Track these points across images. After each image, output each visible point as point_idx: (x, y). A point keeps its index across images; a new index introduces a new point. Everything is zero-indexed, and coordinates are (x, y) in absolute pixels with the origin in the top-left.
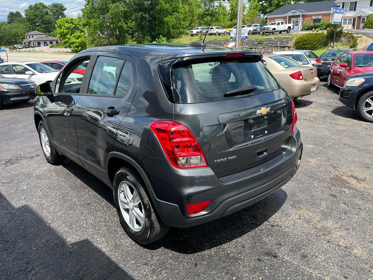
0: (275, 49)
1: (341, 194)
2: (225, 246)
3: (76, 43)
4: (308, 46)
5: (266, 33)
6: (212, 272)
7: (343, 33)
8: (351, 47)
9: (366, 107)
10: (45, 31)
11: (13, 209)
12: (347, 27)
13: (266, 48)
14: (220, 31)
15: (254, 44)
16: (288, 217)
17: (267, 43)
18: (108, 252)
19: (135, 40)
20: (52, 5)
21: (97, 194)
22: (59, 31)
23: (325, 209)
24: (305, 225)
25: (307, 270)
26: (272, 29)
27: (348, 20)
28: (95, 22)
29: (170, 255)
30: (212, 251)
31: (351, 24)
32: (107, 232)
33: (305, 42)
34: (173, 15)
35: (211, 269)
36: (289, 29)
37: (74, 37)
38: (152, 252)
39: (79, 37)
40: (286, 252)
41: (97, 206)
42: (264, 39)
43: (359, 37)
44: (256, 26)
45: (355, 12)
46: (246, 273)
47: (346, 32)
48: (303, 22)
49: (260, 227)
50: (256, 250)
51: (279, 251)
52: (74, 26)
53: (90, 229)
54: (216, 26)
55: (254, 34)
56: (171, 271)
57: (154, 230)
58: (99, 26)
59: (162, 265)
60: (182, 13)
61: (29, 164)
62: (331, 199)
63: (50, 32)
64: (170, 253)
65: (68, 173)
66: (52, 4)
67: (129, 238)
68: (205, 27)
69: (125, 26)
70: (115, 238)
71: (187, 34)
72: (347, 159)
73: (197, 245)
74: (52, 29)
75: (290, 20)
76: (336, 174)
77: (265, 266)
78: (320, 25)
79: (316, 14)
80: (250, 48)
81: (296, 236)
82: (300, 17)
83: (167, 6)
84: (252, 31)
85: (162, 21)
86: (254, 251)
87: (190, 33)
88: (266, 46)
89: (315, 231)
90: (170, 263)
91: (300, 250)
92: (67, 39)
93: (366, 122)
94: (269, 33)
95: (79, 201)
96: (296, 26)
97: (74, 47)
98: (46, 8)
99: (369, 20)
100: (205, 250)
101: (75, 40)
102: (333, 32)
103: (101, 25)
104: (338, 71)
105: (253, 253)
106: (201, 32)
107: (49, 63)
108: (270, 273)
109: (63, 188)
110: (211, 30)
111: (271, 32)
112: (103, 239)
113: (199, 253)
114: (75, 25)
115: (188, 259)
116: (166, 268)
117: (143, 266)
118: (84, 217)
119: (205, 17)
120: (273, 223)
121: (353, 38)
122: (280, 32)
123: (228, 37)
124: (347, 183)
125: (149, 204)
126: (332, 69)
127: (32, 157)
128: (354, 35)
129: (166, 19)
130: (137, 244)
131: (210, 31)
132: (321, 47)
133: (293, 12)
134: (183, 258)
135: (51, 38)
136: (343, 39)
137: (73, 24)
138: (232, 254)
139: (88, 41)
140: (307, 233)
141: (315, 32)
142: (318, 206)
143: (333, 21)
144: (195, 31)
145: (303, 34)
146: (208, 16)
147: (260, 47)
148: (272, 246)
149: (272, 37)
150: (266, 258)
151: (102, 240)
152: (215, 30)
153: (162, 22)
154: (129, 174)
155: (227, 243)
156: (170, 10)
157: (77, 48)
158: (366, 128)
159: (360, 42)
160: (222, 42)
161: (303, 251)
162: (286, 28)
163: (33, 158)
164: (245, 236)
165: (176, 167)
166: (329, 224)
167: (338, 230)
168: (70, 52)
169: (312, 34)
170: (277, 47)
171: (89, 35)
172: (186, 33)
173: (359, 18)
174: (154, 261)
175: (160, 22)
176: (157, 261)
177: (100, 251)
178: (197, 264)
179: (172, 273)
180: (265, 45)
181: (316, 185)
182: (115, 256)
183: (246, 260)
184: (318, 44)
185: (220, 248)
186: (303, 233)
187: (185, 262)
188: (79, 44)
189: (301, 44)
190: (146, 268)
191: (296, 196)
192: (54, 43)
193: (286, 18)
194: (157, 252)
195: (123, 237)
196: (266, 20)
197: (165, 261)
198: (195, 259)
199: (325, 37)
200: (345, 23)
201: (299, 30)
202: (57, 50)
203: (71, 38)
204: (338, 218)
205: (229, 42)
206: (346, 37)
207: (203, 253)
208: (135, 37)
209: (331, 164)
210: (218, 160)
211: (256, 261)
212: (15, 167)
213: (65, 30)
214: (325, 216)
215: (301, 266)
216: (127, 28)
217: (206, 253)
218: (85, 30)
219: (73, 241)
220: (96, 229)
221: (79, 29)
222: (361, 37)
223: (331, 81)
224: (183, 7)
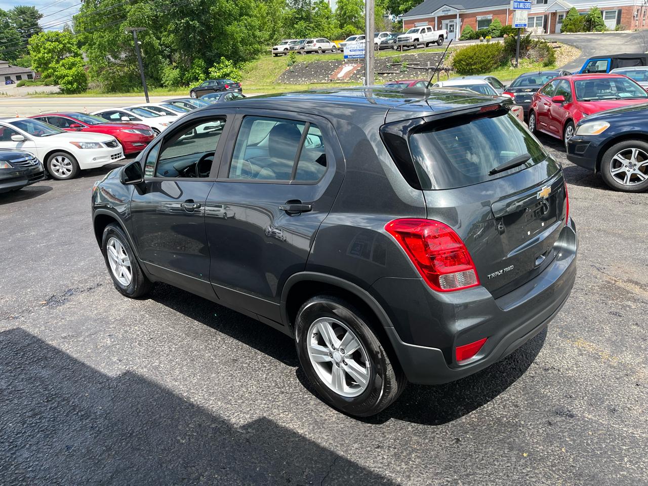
0: (421, 73)
1: (625, 310)
2: (488, 406)
3: (68, 76)
4: (475, 67)
5: (404, 46)
6: (487, 450)
7: (531, 43)
8: (546, 65)
9: (614, 168)
10: (6, 58)
11: (110, 381)
12: (536, 32)
13: (406, 72)
14: (325, 46)
15: (386, 67)
16: (564, 353)
17: (408, 64)
18: (309, 433)
19: (177, 67)
20: (15, 11)
21: (240, 343)
22: (35, 56)
23: (611, 335)
24: (594, 364)
25: (624, 429)
26: (413, 40)
27: (535, 19)
28: (102, 37)
29: (410, 429)
30: (472, 416)
31: (541, 26)
32: (290, 403)
33: (471, 60)
34: (242, 20)
35: (484, 445)
36: (441, 39)
37: (63, 65)
38: (380, 428)
39: (73, 65)
40: (583, 407)
41: (250, 362)
42: (402, 56)
43: (557, 47)
44: (386, 35)
45: (546, 4)
46: (540, 446)
47: (536, 40)
48: (461, 26)
49: (527, 373)
50: (538, 408)
51: (573, 406)
52: (61, 46)
53: (259, 401)
54: (317, 37)
55: (384, 49)
56: (425, 454)
57: (389, 393)
58: (109, 44)
59: (405, 445)
60: (256, 16)
61: (91, 300)
62: (615, 319)
63: (14, 58)
64: (410, 427)
65: (169, 311)
66: (15, 9)
67: (332, 409)
68: (297, 40)
69: (156, 42)
70: (309, 411)
71: (268, 53)
72: (612, 254)
73: (445, 410)
74: (18, 53)
75: (440, 23)
76: (606, 280)
77: (562, 432)
78: (491, 30)
79: (483, 12)
80: (379, 74)
81: (587, 381)
82: (456, 18)
83: (230, 6)
84: (379, 44)
85: (223, 31)
86: (536, 411)
87: (273, 51)
88: (405, 69)
89: (612, 371)
90: (417, 442)
91: (602, 402)
92: (50, 71)
93: (616, 191)
94: (408, 47)
95: (215, 356)
96: (451, 33)
97: (63, 83)
98: (5, 15)
99: (569, 17)
100: (460, 417)
101: (66, 72)
102: (515, 41)
103: (112, 43)
104: (543, 109)
105: (536, 414)
106: (292, 48)
107: (45, 118)
108: (574, 441)
109: (176, 337)
110: (309, 44)
111: (412, 46)
112: (290, 415)
113: (454, 422)
114: (63, 44)
115: (441, 433)
116: (414, 450)
117: (376, 450)
118: (239, 383)
119: (297, 22)
120: (543, 364)
121: (548, 49)
122: (427, 45)
123: (340, 57)
124: (628, 292)
125: (381, 351)
126: (535, 106)
127: (90, 289)
128: (548, 44)
129: (230, 29)
130: (349, 418)
131: (308, 47)
132: (496, 68)
133: (445, 9)
134: (433, 433)
135: (19, 69)
136: (531, 52)
137: (60, 42)
138: (505, 419)
139: (90, 72)
140: (602, 375)
141: (485, 43)
142: (600, 331)
143: (514, 22)
144: (281, 48)
145: (465, 46)
146: (302, 22)
147: (396, 70)
148: (559, 400)
149: (414, 53)
150: (558, 419)
151: (289, 417)
152: (315, 46)
153: (223, 33)
154: (337, 305)
155: (489, 403)
156: (236, 11)
157: (70, 86)
158: (620, 202)
159: (560, 55)
160: (330, 64)
161: (608, 402)
162: (436, 38)
163: (92, 290)
164: (512, 389)
165: (436, 290)
166: (627, 358)
167: (644, 366)
168: (56, 93)
169: (480, 46)
170: (427, 70)
171: (91, 60)
172: (265, 52)
173: (554, 14)
174: (389, 441)
175: (220, 33)
176: (395, 440)
177: (294, 433)
178: (459, 440)
179: (427, 457)
180: (405, 67)
181: (584, 300)
182: (323, 440)
183: (530, 425)
184: (491, 62)
185: (483, 411)
186: (595, 376)
187: (439, 438)
188: (73, 78)
189: (464, 63)
190: (382, 452)
191: (560, 319)
192: (25, 78)
193: (432, 20)
194: (388, 427)
195: (320, 408)
196: (400, 25)
197: (407, 439)
198: (452, 432)
199: (503, 50)
200: (531, 25)
201: (457, 40)
202: (31, 89)
203: (58, 68)
204: (637, 348)
205: (342, 64)
206: (537, 49)
207: (459, 421)
208: (175, 62)
209: (591, 263)
210: (492, 274)
211: (546, 425)
212: (69, 308)
213: (46, 55)
214: (617, 346)
215: (614, 426)
216: (160, 47)
217: (464, 421)
218: (82, 51)
219: (242, 422)
220: (269, 400)
221: (70, 52)
222: (560, 47)
223: (535, 125)
224: (257, 7)
